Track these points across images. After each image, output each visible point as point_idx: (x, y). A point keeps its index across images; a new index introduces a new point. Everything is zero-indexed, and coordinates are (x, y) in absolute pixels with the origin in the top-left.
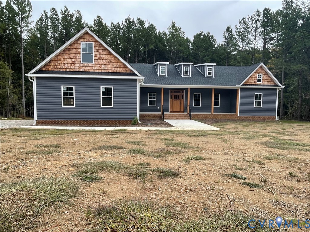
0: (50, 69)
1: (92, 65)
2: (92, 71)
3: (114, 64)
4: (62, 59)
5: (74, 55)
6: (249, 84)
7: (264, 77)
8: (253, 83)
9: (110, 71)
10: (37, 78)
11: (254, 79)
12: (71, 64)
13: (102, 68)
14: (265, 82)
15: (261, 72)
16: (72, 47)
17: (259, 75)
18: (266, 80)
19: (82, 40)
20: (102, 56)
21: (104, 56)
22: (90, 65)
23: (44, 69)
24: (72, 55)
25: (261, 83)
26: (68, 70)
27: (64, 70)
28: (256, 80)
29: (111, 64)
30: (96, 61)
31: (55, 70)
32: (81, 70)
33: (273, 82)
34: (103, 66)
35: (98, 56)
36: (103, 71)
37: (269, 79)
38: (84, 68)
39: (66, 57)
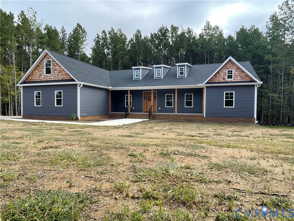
0: (29, 81)
1: (51, 76)
2: (50, 80)
3: (63, 73)
4: (35, 73)
5: (41, 69)
6: (216, 81)
7: (236, 72)
8: (221, 80)
9: (60, 79)
10: (23, 87)
11: (222, 75)
12: (39, 76)
13: (56, 77)
14: (237, 78)
15: (232, 67)
16: (40, 64)
17: (229, 71)
18: (239, 76)
19: (45, 58)
20: (56, 68)
21: (57, 68)
22: (49, 76)
23: (26, 81)
24: (40, 70)
25: (232, 80)
26: (38, 80)
27: (36, 80)
28: (225, 77)
29: (61, 74)
30: (53, 72)
31: (32, 81)
32: (44, 80)
33: (248, 78)
34: (56, 75)
35: (54, 68)
36: (56, 79)
37: (243, 74)
38: (46, 78)
39: (37, 72)
